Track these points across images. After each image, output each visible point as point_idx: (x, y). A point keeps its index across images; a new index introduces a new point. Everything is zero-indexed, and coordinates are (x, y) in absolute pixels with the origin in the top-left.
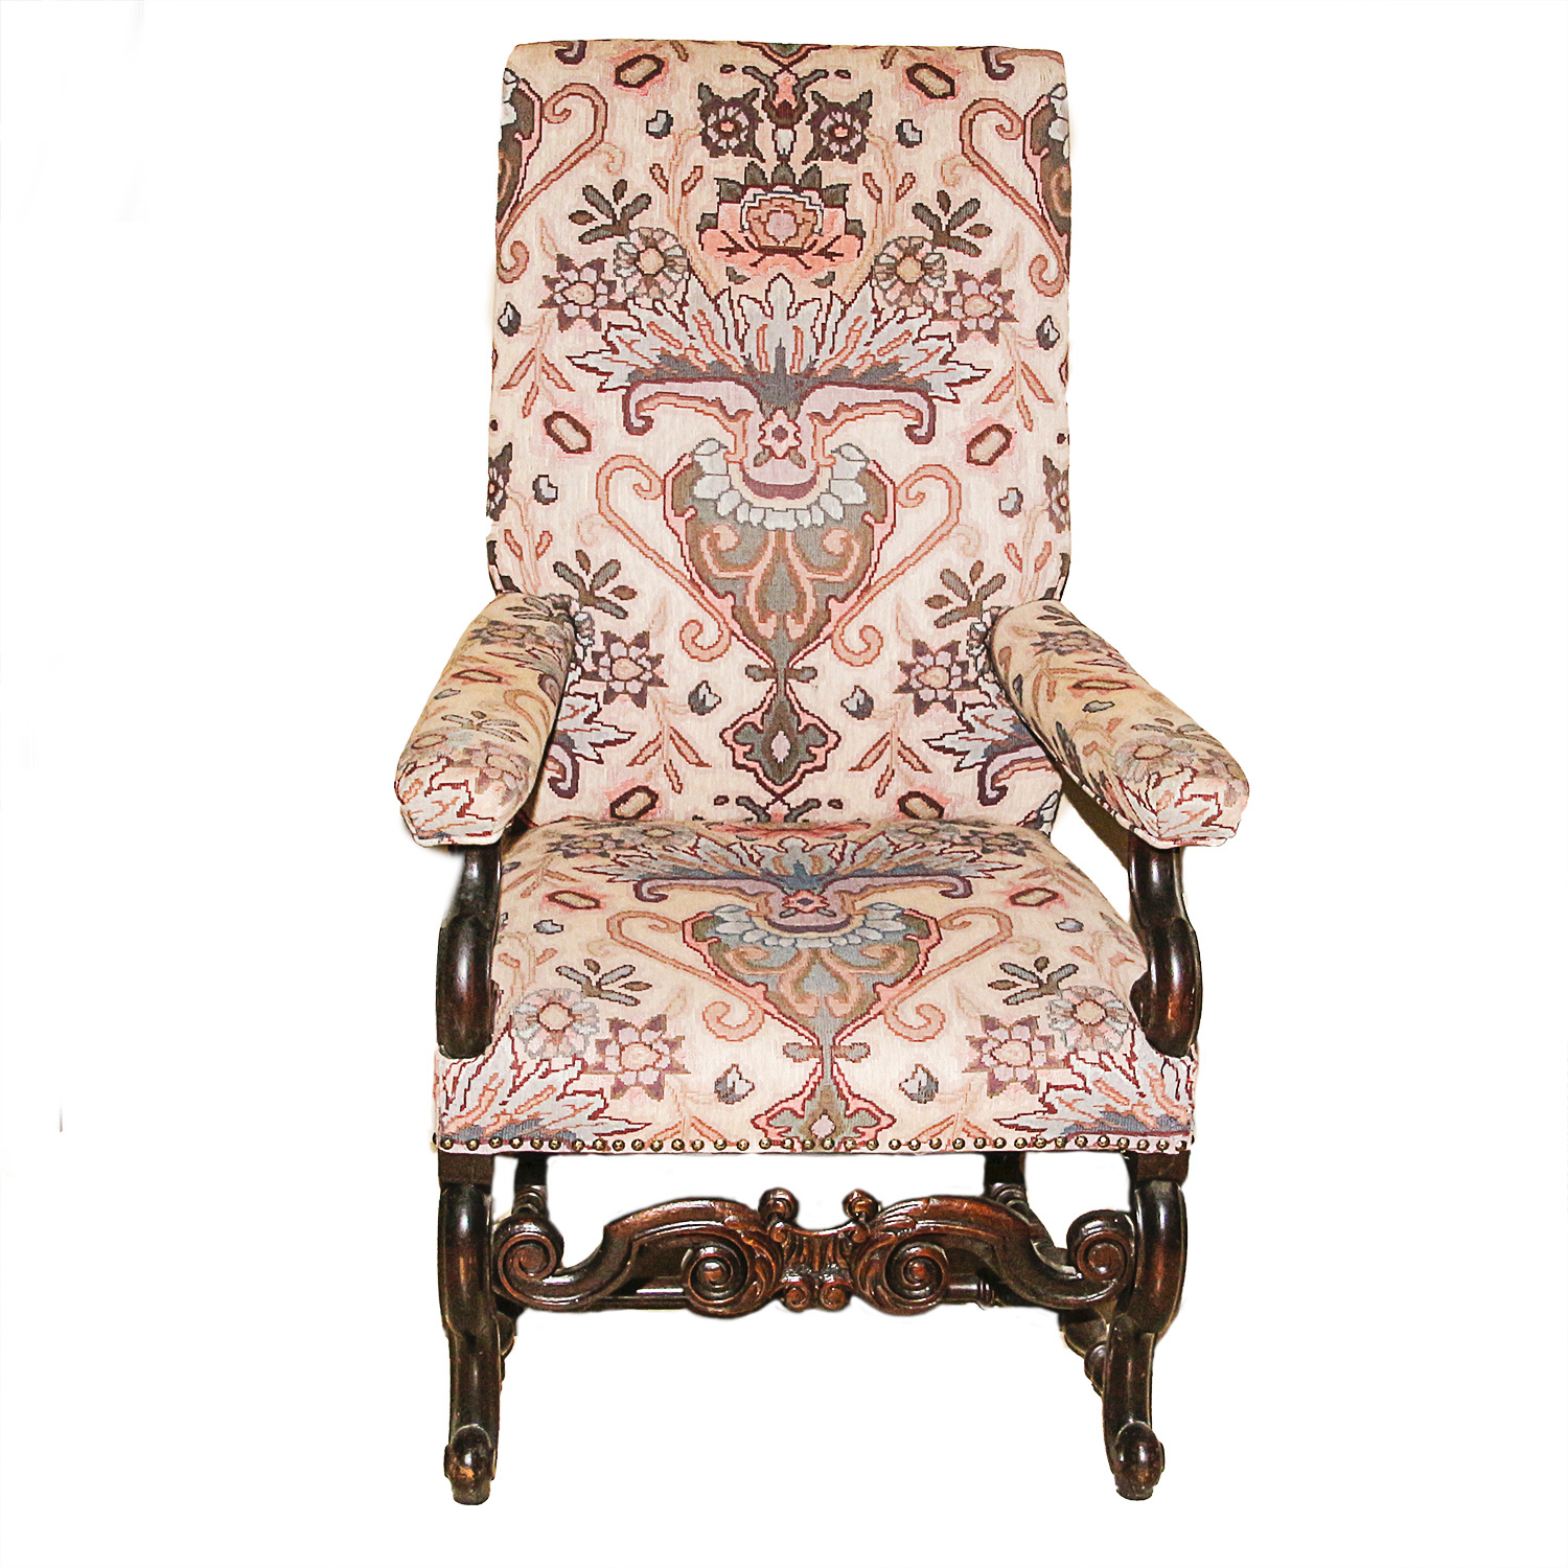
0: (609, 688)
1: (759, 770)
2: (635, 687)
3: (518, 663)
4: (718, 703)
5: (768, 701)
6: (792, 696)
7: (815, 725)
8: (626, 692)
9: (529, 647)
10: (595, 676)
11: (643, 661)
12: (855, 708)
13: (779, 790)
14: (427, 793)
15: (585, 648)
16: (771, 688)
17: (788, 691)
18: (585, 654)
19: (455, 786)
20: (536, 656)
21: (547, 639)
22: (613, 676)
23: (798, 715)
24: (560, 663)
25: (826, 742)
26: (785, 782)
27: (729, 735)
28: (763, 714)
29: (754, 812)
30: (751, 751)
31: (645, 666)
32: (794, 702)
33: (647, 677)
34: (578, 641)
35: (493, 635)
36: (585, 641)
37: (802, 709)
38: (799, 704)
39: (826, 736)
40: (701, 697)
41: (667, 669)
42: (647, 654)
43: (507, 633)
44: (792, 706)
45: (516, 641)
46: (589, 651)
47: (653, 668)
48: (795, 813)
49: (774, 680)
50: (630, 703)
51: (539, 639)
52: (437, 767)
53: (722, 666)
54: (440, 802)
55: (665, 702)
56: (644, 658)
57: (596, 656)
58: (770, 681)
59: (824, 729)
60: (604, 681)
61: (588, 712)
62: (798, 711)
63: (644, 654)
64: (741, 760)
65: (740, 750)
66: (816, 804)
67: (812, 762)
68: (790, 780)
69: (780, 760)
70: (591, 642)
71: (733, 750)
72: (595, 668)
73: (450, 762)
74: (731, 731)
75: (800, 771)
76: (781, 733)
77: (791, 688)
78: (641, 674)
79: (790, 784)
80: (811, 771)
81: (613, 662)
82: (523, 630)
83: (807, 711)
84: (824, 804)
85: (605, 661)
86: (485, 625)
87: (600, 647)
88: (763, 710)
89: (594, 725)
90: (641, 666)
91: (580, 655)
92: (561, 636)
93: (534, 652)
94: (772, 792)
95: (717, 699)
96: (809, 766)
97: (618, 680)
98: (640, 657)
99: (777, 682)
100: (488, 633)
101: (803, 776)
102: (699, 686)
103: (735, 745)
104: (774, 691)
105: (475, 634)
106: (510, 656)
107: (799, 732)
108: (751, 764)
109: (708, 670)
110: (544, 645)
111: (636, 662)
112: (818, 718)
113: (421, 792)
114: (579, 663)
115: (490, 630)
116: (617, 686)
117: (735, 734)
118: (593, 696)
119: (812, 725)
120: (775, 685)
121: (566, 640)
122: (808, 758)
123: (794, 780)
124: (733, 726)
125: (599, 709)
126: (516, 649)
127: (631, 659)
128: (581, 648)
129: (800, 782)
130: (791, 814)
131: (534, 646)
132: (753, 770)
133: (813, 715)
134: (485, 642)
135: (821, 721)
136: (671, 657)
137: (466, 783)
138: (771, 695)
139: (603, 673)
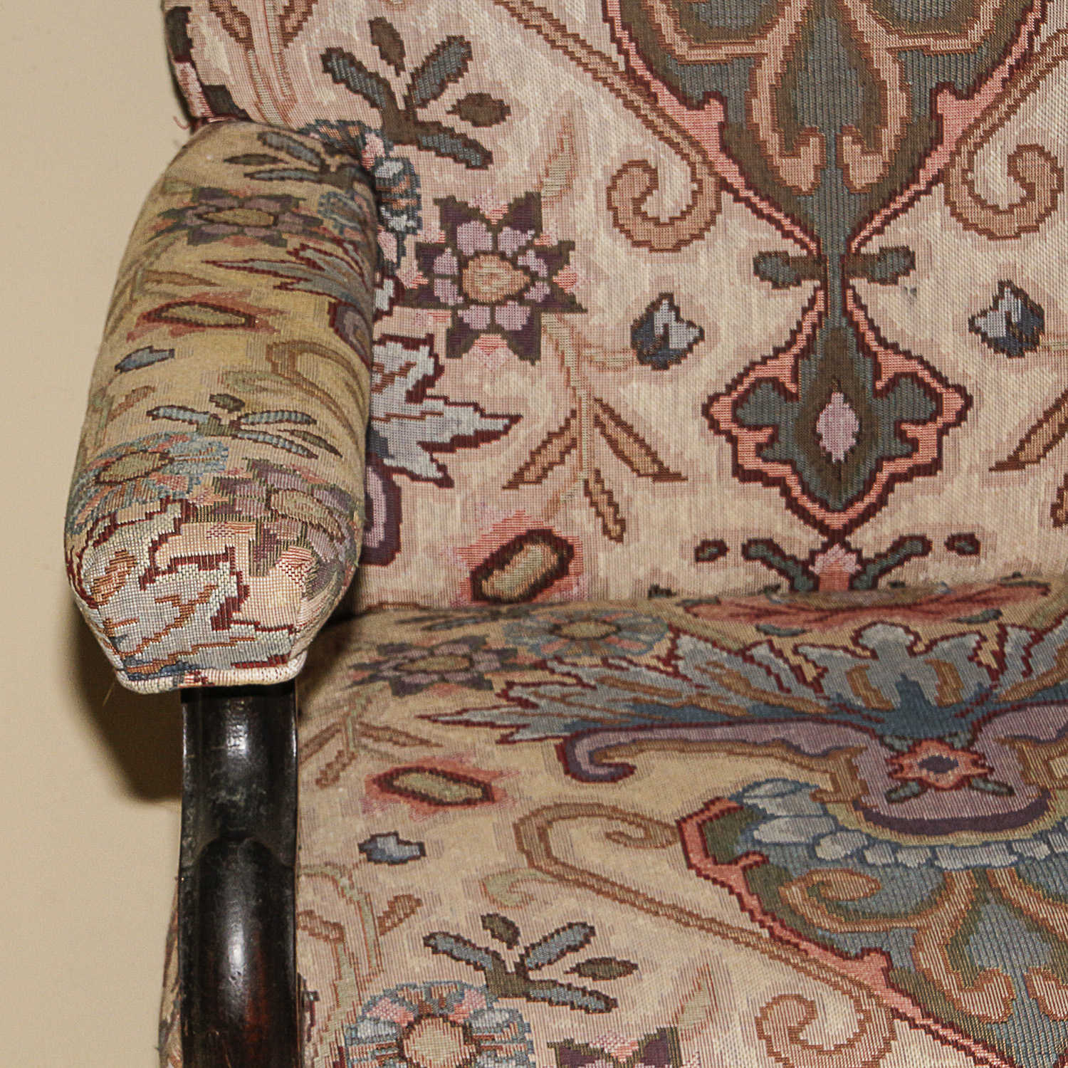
0: (458, 323)
1: (792, 481)
2: (515, 317)
3: (278, 281)
4: (696, 341)
5: (807, 329)
6: (859, 316)
7: (913, 376)
8: (494, 328)
9: (294, 243)
10: (424, 298)
11: (531, 260)
12: (1001, 332)
13: (836, 521)
14: (145, 580)
15: (400, 237)
16: (813, 301)
17: (851, 305)
18: (401, 252)
19: (207, 562)
20: (311, 263)
21: (328, 224)
22: (466, 295)
23: (875, 355)
24: (362, 275)
25: (939, 412)
26: (850, 503)
27: (722, 411)
28: (796, 357)
29: (782, 572)
30: (773, 439)
31: (533, 269)
32: (864, 327)
33: (538, 293)
34: (382, 221)
35: (212, 222)
36: (401, 222)
37: (882, 341)
38: (876, 330)
39: (938, 398)
40: (659, 331)
41: (581, 274)
42: (537, 242)
43: (239, 216)
44: (860, 337)
45: (263, 232)
46: (410, 242)
47: (553, 271)
48: (873, 570)
49: (817, 283)
50: (503, 353)
51: (311, 225)
52: (164, 523)
53: (703, 260)
54: (175, 599)
55: (580, 345)
56: (531, 253)
57: (427, 254)
58: (809, 286)
59: (935, 384)
60: (445, 306)
61: (415, 375)
62: (874, 345)
63: (530, 245)
64: (751, 462)
65: (749, 440)
66: (919, 547)
67: (909, 456)
68: (860, 496)
69: (839, 455)
70: (412, 223)
71: (733, 440)
72: (425, 281)
73: (189, 512)
74: (727, 401)
75: (883, 476)
76: (837, 397)
77: (857, 298)
78: (527, 289)
79: (860, 506)
80: (906, 477)
81: (463, 263)
82: (274, 207)
83: (894, 347)
84: (938, 545)
85: (446, 263)
86: (187, 199)
87: (433, 232)
88: (795, 350)
89: (428, 404)
90: (526, 269)
91: (390, 253)
92: (352, 216)
93: (309, 254)
94: (822, 527)
95: (696, 332)
96: (903, 465)
97: (476, 302)
98: (523, 251)
99: (824, 286)
100: (199, 216)
101: (888, 488)
102: (654, 306)
103: (736, 431)
104: (820, 306)
105: (170, 222)
106: (257, 265)
107: (877, 393)
108: (775, 470)
109: (671, 270)
110: (323, 238)
111: (513, 261)
112: (920, 360)
113: (132, 578)
114: (386, 270)
115: (202, 209)
116: (476, 317)
117: (736, 405)
118: (424, 342)
119: (906, 375)
120: (821, 294)
121: (363, 223)
122: (897, 446)
123: (870, 499)
124: (730, 388)
125: (439, 370)
126: (265, 251)
127: (503, 256)
128: (391, 236)
129: (882, 501)
130: (864, 572)
131: (303, 240)
132: (779, 482)
133: (908, 355)
134: (197, 237)
135: (927, 366)
136: (590, 247)
137: (228, 555)
138: (812, 317)
139: (443, 290)
